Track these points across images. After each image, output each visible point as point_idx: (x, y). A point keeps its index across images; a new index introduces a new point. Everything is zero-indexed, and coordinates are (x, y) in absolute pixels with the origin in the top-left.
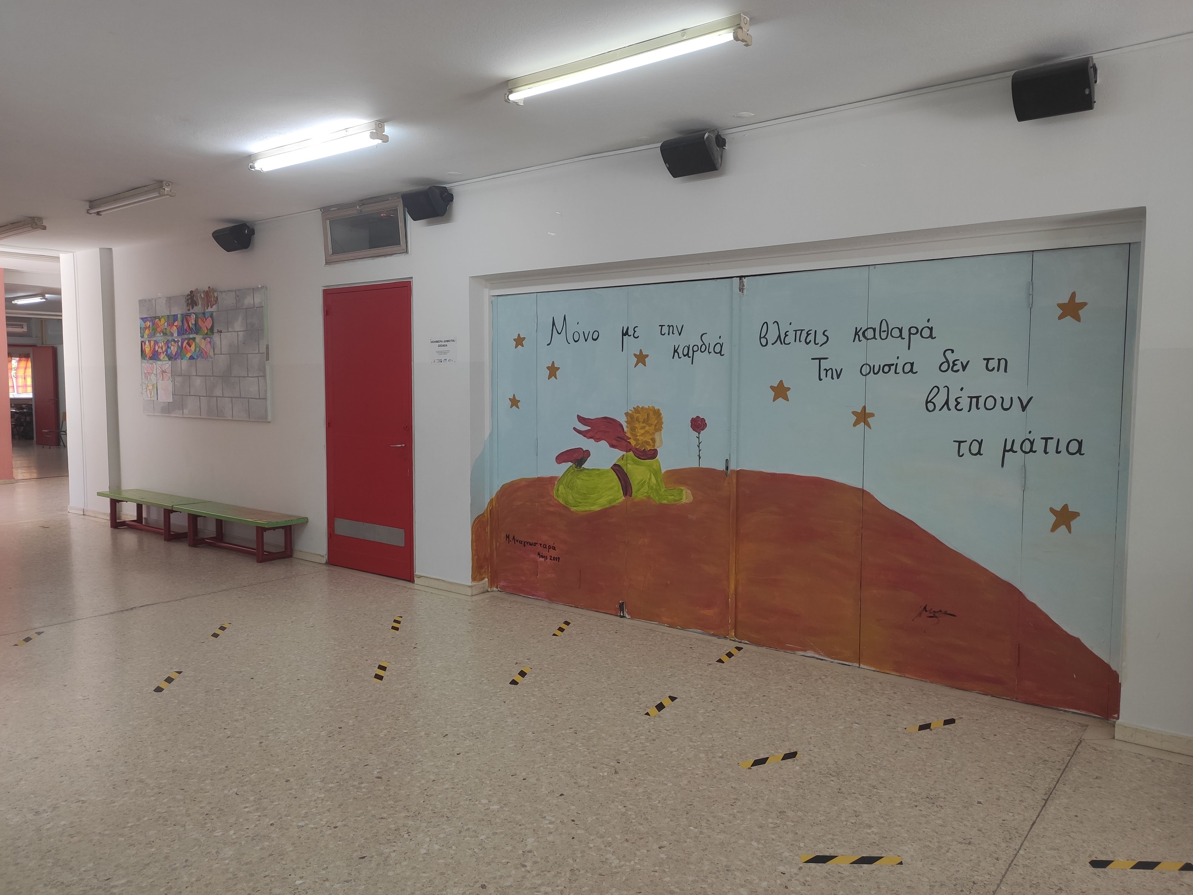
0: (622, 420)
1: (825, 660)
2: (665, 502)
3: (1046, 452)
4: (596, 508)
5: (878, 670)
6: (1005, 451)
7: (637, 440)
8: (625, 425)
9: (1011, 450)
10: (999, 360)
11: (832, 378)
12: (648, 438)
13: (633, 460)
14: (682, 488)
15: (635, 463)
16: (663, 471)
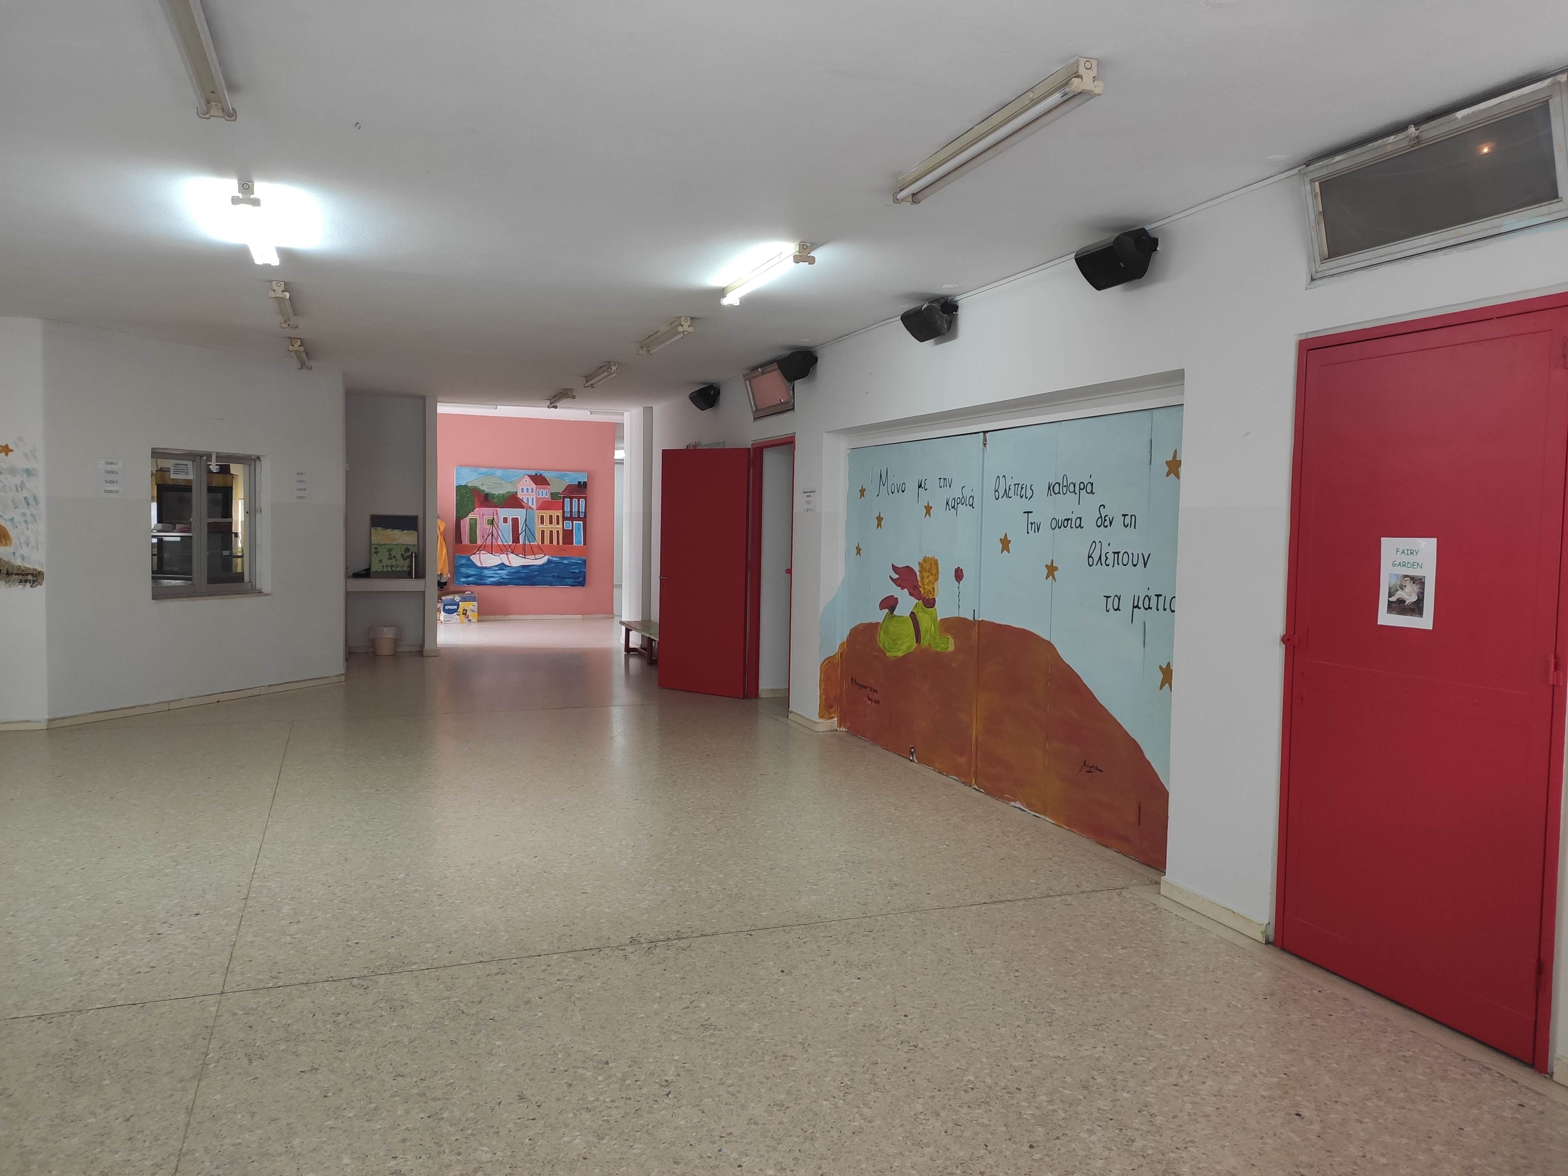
0: (917, 569)
1: (1026, 811)
2: (939, 650)
3: (1158, 610)
4: (900, 654)
5: (1056, 823)
6: (1134, 607)
7: (924, 589)
8: (918, 574)
9: (1137, 607)
10: (1131, 516)
11: (1035, 532)
12: (929, 588)
13: (922, 608)
14: (949, 637)
15: (923, 611)
16: (938, 620)
